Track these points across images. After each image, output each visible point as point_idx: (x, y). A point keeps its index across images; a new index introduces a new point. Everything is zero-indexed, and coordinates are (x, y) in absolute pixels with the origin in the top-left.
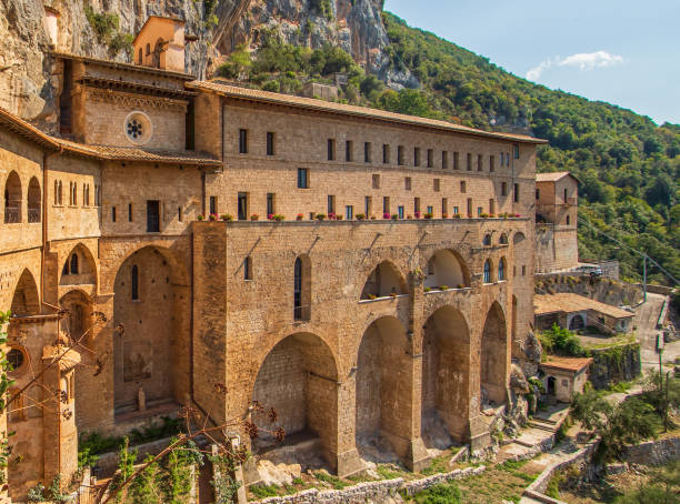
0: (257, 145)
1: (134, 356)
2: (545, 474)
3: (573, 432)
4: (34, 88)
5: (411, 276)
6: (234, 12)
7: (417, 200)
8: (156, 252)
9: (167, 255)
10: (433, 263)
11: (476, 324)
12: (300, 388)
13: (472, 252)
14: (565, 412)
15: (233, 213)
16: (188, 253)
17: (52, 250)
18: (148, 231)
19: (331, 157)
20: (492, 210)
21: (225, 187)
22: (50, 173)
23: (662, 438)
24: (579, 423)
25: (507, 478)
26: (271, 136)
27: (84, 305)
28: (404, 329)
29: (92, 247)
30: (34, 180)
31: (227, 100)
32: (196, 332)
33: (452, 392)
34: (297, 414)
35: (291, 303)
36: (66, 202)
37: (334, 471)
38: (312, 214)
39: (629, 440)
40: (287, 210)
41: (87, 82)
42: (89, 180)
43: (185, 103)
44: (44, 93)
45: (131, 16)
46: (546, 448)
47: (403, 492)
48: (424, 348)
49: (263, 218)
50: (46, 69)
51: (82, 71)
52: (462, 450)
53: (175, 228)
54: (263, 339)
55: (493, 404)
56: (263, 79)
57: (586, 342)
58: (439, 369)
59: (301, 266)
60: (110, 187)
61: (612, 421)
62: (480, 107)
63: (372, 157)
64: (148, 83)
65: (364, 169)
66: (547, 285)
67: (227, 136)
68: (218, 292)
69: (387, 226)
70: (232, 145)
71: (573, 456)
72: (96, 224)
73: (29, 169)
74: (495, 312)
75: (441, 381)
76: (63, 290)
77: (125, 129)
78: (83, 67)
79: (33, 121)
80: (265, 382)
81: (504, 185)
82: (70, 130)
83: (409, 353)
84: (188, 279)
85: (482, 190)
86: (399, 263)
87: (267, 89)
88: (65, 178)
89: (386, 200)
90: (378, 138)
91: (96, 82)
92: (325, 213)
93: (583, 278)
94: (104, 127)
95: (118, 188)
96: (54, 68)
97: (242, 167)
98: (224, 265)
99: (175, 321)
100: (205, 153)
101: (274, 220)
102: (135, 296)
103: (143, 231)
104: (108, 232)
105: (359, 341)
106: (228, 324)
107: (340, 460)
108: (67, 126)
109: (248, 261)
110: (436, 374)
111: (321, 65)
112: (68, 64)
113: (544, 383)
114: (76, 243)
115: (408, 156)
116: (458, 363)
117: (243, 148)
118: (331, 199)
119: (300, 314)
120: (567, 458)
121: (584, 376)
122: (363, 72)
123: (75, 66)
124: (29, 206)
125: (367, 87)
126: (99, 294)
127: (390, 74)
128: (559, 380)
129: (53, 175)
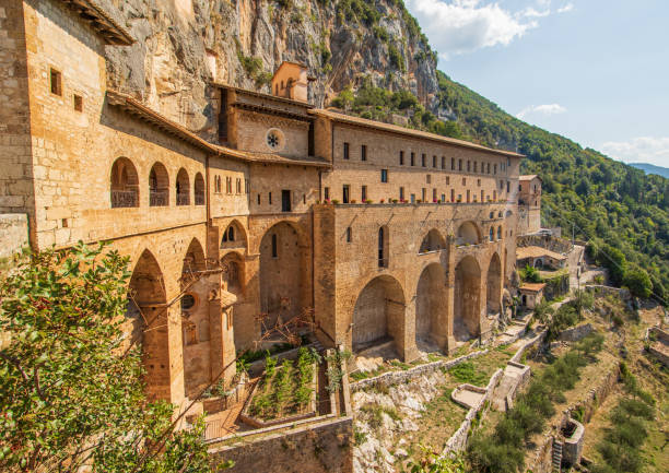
0: (356, 154)
1: (274, 296)
2: (520, 350)
3: (534, 326)
4: (199, 108)
5: (448, 238)
6: (342, 63)
7: (452, 191)
8: (289, 225)
9: (296, 227)
10: (461, 229)
11: (485, 266)
12: (383, 310)
13: (483, 222)
14: (531, 315)
15: (340, 199)
16: (310, 226)
17: (214, 225)
18: (283, 210)
19: (401, 163)
20: (495, 197)
21: (335, 181)
22: (211, 169)
23: (577, 326)
24: (538, 321)
25: (500, 355)
26: (364, 148)
27: (238, 262)
28: (443, 271)
29: (244, 222)
30: (199, 175)
31: (336, 123)
32: (316, 278)
33: (471, 307)
34: (381, 326)
35: (377, 257)
36: (224, 190)
37: (403, 360)
38: (390, 200)
39: (562, 328)
40: (374, 197)
41: (238, 105)
42: (241, 175)
43: (307, 124)
44: (207, 112)
45: (271, 60)
46: (521, 336)
47: (442, 369)
48: (456, 282)
49: (359, 202)
50: (207, 94)
51: (234, 98)
52: (476, 341)
53: (301, 208)
54: (359, 280)
55: (493, 312)
56: (361, 110)
57: (543, 274)
58: (463, 293)
59: (383, 233)
60: (255, 181)
61: (554, 318)
62: (491, 134)
63: (427, 163)
64: (282, 109)
65: (421, 171)
66: (524, 242)
67: (335, 147)
68: (330, 251)
69: (434, 207)
70: (339, 153)
71: (534, 339)
72: (246, 206)
73: (194, 167)
74: (495, 259)
75: (465, 300)
76: (223, 253)
77: (266, 140)
78: (235, 95)
79: (198, 132)
80: (361, 308)
81: (502, 182)
82: (226, 140)
83: (447, 285)
84: (310, 242)
85: (489, 185)
86: (442, 230)
87: (364, 117)
88: (223, 174)
89: (435, 190)
90: (430, 151)
91: (245, 106)
92: (398, 199)
93: (543, 238)
94: (251, 139)
95: (261, 182)
96: (213, 94)
97: (346, 168)
98: (334, 233)
99: (302, 271)
100: (322, 159)
101: (366, 202)
102: (275, 255)
103: (279, 211)
104: (255, 212)
105: (417, 279)
106: (337, 271)
107: (406, 354)
108: (224, 136)
109: (349, 230)
110: (462, 297)
111: (398, 103)
112: (224, 92)
113: (520, 299)
114: (232, 219)
115: (448, 164)
116: (474, 290)
117: (347, 156)
118: (402, 189)
119: (382, 264)
120: (531, 341)
121: (541, 294)
122: (424, 109)
123: (229, 94)
124: (196, 193)
125: (426, 119)
126: (249, 254)
127: (440, 111)
128: (528, 297)
129: (214, 172)
